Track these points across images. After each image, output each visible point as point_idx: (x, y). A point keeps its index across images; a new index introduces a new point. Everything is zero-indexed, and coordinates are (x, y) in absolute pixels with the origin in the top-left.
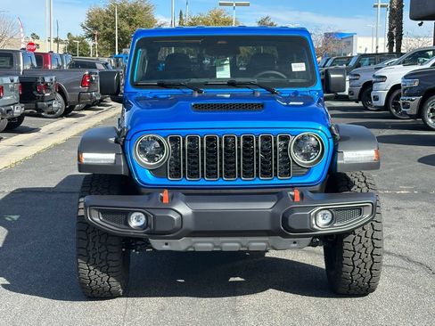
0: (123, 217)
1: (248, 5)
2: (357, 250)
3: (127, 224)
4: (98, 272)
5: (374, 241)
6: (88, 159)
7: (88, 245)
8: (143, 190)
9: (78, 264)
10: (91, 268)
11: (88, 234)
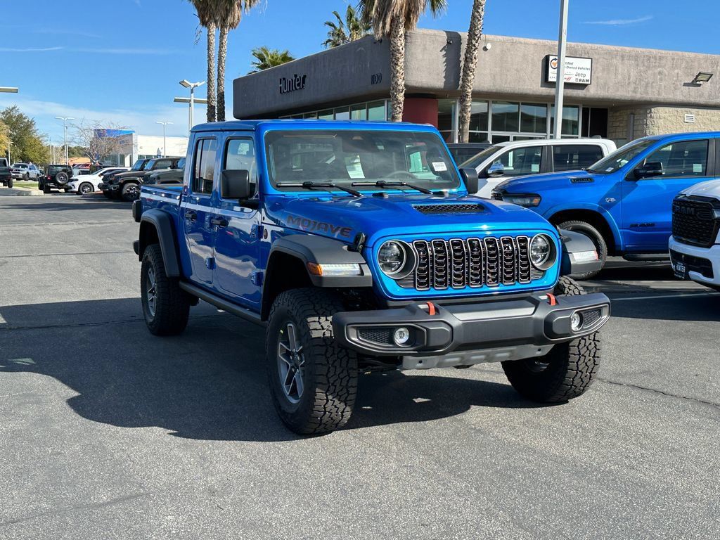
0: (386, 334)
1: (16, 91)
2: (582, 353)
3: (391, 341)
4: (337, 402)
5: (597, 343)
6: (328, 271)
7: (328, 371)
8: (391, 303)
9: (315, 394)
10: (330, 397)
11: (327, 358)
